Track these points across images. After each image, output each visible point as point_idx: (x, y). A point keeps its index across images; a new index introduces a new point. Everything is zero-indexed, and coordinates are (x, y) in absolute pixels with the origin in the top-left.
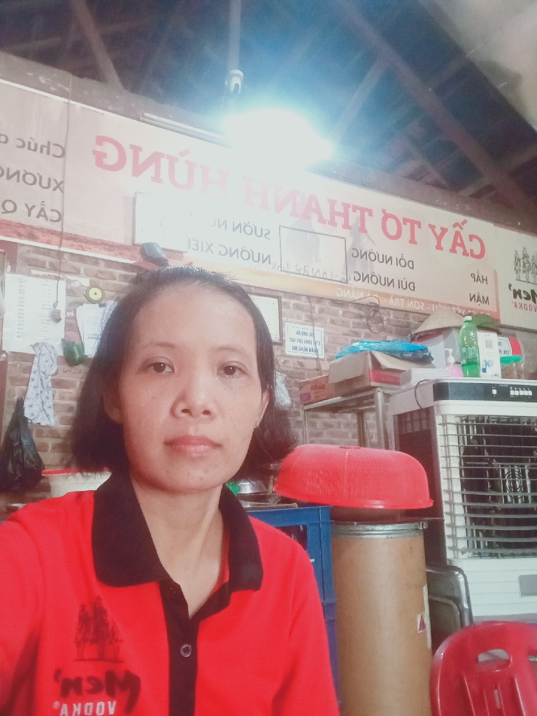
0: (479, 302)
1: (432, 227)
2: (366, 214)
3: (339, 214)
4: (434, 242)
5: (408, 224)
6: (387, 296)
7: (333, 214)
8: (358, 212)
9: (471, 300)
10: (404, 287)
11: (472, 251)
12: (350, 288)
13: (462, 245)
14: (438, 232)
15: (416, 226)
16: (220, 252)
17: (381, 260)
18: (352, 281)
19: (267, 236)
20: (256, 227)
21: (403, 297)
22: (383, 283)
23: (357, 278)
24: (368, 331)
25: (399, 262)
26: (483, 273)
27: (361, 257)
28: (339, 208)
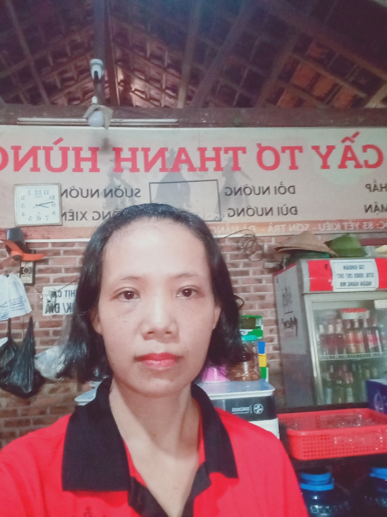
0: (377, 212)
1: (316, 148)
2: (240, 152)
3: (210, 159)
4: (320, 161)
5: (288, 152)
6: (266, 225)
7: (203, 159)
8: (231, 153)
9: (367, 211)
10: (285, 213)
11: (366, 162)
12: (224, 225)
13: (354, 158)
14: (323, 151)
15: (297, 151)
16: (93, 217)
17: (257, 192)
18: (226, 219)
19: (138, 195)
20: (126, 190)
21: (282, 223)
22: (260, 213)
23: (232, 214)
24: (246, 260)
25: (277, 190)
26: (381, 181)
27: (236, 194)
28: (210, 154)
